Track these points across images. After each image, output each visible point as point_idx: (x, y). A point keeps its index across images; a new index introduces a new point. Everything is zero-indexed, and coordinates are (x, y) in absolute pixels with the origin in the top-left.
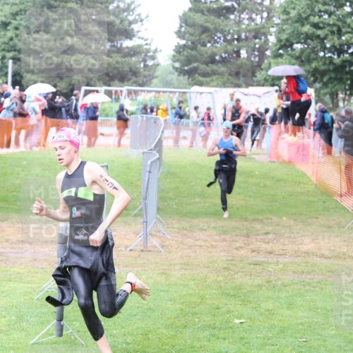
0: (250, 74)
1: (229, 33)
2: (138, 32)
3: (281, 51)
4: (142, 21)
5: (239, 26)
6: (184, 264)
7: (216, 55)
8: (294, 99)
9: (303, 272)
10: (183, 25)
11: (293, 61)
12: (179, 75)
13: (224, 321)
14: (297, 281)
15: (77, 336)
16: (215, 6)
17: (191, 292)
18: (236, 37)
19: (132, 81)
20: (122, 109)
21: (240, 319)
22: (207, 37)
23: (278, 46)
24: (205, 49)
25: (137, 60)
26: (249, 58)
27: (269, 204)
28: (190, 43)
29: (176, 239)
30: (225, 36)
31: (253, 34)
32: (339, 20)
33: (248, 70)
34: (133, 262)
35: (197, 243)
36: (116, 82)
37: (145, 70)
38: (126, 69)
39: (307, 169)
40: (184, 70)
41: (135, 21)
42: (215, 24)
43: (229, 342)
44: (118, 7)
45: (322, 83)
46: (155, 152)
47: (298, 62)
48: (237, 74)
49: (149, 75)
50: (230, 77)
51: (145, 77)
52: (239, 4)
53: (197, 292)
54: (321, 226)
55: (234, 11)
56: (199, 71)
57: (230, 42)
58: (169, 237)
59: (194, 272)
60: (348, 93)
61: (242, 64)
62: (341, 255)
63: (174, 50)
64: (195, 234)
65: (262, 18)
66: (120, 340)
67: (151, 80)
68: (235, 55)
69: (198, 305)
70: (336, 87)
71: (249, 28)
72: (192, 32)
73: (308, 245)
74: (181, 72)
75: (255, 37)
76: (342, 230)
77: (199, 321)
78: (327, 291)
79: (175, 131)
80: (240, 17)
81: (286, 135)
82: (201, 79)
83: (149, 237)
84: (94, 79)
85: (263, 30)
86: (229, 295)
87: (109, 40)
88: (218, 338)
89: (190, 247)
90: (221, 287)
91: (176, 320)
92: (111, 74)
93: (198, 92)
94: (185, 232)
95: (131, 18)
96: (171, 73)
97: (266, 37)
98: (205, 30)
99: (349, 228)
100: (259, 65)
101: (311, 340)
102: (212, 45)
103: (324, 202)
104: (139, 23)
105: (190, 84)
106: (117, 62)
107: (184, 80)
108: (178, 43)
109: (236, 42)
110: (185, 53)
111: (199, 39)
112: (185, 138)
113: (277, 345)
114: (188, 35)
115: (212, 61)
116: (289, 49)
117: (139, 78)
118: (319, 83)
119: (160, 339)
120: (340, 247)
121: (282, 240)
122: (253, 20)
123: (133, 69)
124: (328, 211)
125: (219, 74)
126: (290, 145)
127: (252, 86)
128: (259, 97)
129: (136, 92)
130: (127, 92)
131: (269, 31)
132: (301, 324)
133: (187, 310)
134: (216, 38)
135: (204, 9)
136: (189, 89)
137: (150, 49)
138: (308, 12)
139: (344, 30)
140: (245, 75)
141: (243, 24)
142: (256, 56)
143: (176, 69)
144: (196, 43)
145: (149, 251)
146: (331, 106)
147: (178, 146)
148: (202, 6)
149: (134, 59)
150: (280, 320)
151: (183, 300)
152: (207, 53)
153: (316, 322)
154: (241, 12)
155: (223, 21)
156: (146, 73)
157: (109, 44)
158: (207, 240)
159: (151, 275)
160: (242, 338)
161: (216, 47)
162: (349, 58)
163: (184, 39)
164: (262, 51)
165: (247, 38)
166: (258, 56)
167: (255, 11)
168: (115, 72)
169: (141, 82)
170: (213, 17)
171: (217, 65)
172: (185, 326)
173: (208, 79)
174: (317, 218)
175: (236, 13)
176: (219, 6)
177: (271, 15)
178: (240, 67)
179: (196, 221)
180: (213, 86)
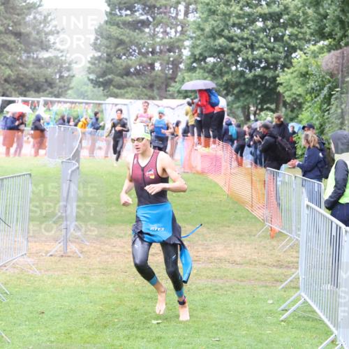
0: (164, 86)
1: (144, 46)
2: (54, 43)
3: (195, 65)
4: (58, 33)
5: (153, 39)
6: (103, 269)
7: (130, 67)
8: (207, 112)
9: (216, 277)
10: (99, 37)
11: (206, 75)
12: (94, 87)
13: (142, 322)
14: (210, 286)
15: (3, 335)
16: (130, 20)
17: (111, 294)
18: (150, 50)
19: (47, 92)
20: (38, 119)
21: (157, 320)
22: (123, 49)
23: (192, 60)
24: (121, 61)
25: (52, 71)
26: (163, 70)
27: (183, 213)
28: (105, 55)
29: (95, 245)
30: (140, 49)
31: (168, 47)
32: (251, 34)
33: (163, 83)
34: (54, 267)
35: (114, 249)
36: (32, 92)
37: (60, 81)
38: (42, 80)
39: (219, 180)
40: (100, 81)
41: (51, 33)
42: (130, 37)
43: (147, 341)
44: (35, 18)
45: (233, 96)
46: (74, 162)
47: (210, 75)
48: (151, 86)
49: (65, 86)
50: (144, 89)
51: (60, 87)
52: (154, 18)
53: (116, 294)
54: (233, 234)
55: (149, 24)
56: (114, 83)
57: (144, 55)
58: (88, 244)
59: (113, 276)
60: (259, 107)
61: (156, 76)
62: (252, 262)
63: (89, 62)
64: (112, 241)
65: (176, 32)
66: (44, 338)
67: (66, 91)
68: (149, 68)
69: (117, 307)
70: (247, 101)
71: (163, 41)
72: (108, 45)
73: (220, 252)
74: (96, 83)
75: (170, 51)
76: (253, 238)
77: (119, 321)
78: (239, 295)
79: (90, 142)
80: (154, 30)
81: (199, 147)
82: (116, 90)
83: (69, 243)
84: (10, 89)
85: (177, 44)
86: (146, 297)
87: (26, 51)
88: (137, 337)
89: (108, 253)
90: (138, 290)
91: (96, 320)
92: (27, 85)
93: (113, 104)
94: (103, 238)
95: (47, 30)
96: (85, 84)
97: (180, 51)
98: (121, 43)
99: (259, 237)
100: (173, 78)
101: (223, 339)
102: (127, 58)
103: (236, 212)
104: (56, 35)
105: (104, 95)
106: (33, 73)
107: (99, 92)
108: (94, 56)
109: (150, 55)
110: (101, 65)
111: (114, 52)
112: (100, 148)
113: (192, 344)
114: (103, 47)
115: (127, 73)
116: (202, 63)
117: (55, 89)
118: (231, 96)
119: (82, 337)
120: (251, 254)
121: (196, 247)
122: (168, 34)
123: (49, 80)
124: (240, 220)
125: (133, 86)
126: (203, 156)
127: (166, 98)
128: (173, 109)
129: (52, 103)
130: (43, 103)
131: (183, 45)
132: (214, 324)
133: (107, 311)
134: (131, 51)
135: (120, 22)
136: (104, 100)
137: (65, 60)
138: (222, 26)
139: (257, 45)
140: (158, 87)
141: (158, 37)
142: (170, 69)
143: (92, 81)
144: (112, 56)
145: (69, 256)
146: (243, 119)
147: (94, 156)
148: (118, 19)
149: (49, 70)
150: (194, 321)
151: (102, 302)
152: (122, 65)
153: (229, 324)
154: (157, 25)
155: (138, 34)
156: (62, 84)
157: (26, 55)
158: (124, 247)
159: (71, 279)
160: (159, 338)
161: (131, 60)
162: (261, 73)
163: (100, 51)
164: (175, 64)
165: (161, 52)
166: (172, 69)
167: (170, 25)
168: (32, 82)
169: (56, 92)
170: (128, 31)
171: (131, 77)
172: (105, 326)
173: (123, 91)
174: (229, 227)
175: (150, 26)
176: (134, 19)
177: (184, 29)
178: (154, 79)
179: (113, 229)
180: (127, 98)
